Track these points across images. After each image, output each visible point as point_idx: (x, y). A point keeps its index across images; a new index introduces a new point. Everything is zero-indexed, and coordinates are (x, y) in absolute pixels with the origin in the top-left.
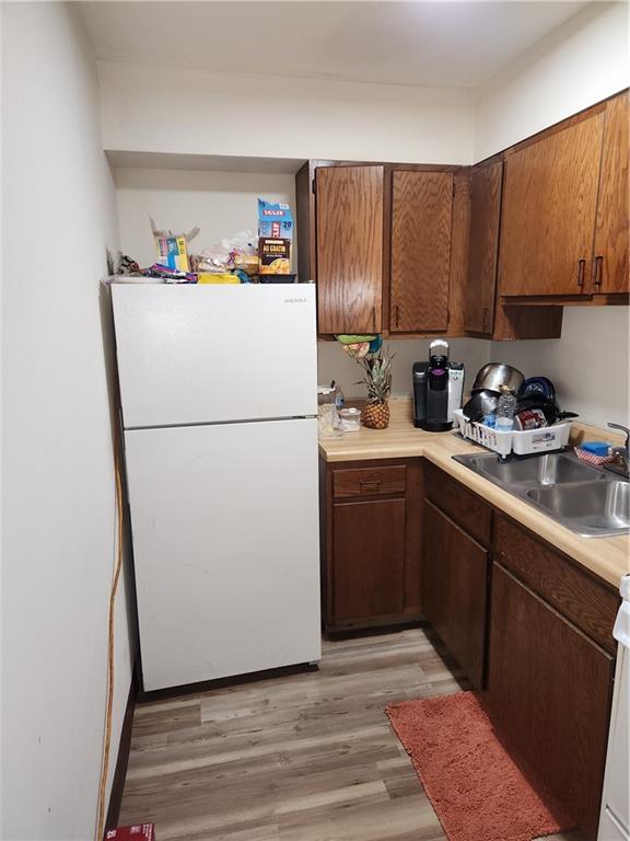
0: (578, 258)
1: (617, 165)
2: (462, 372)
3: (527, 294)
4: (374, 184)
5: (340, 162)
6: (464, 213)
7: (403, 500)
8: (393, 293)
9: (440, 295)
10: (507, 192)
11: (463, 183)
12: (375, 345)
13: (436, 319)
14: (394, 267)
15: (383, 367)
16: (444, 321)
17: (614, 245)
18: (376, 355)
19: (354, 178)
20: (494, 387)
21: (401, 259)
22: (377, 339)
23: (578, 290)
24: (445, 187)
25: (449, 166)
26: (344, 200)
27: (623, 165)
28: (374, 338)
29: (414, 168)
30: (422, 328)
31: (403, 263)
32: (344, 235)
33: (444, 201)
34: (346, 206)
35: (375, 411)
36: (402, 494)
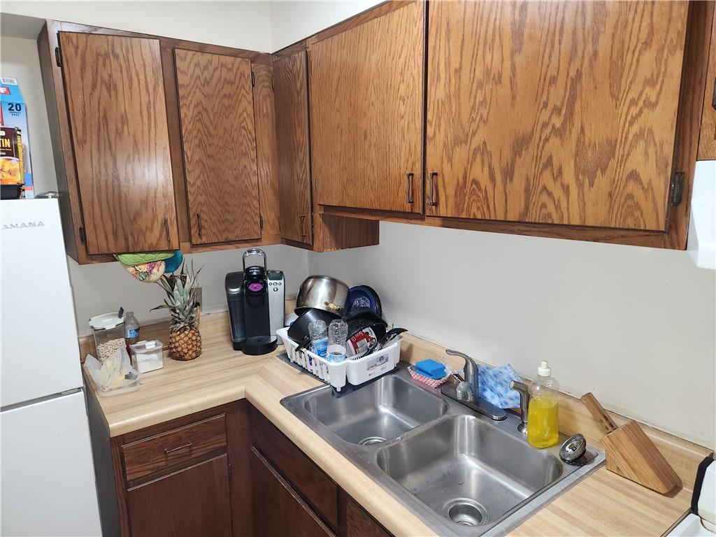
0: (405, 171)
1: (447, 64)
2: (282, 281)
3: (348, 205)
4: (148, 61)
5: (96, 28)
6: (267, 107)
7: (226, 455)
8: (191, 198)
9: (249, 198)
10: (314, 87)
11: (263, 72)
12: (172, 263)
13: (247, 226)
14: (188, 167)
15: (187, 287)
16: (257, 228)
17: (450, 160)
18: (177, 273)
19: (118, 50)
20: (320, 305)
21: (196, 157)
22: (175, 256)
23: (408, 208)
24: (242, 75)
25: (244, 51)
26: (106, 77)
27: (455, 65)
28: (170, 255)
29: (202, 48)
30: (232, 237)
31: (200, 161)
32: (112, 126)
33: (243, 91)
34: (111, 87)
35: (182, 340)
36: (224, 450)
